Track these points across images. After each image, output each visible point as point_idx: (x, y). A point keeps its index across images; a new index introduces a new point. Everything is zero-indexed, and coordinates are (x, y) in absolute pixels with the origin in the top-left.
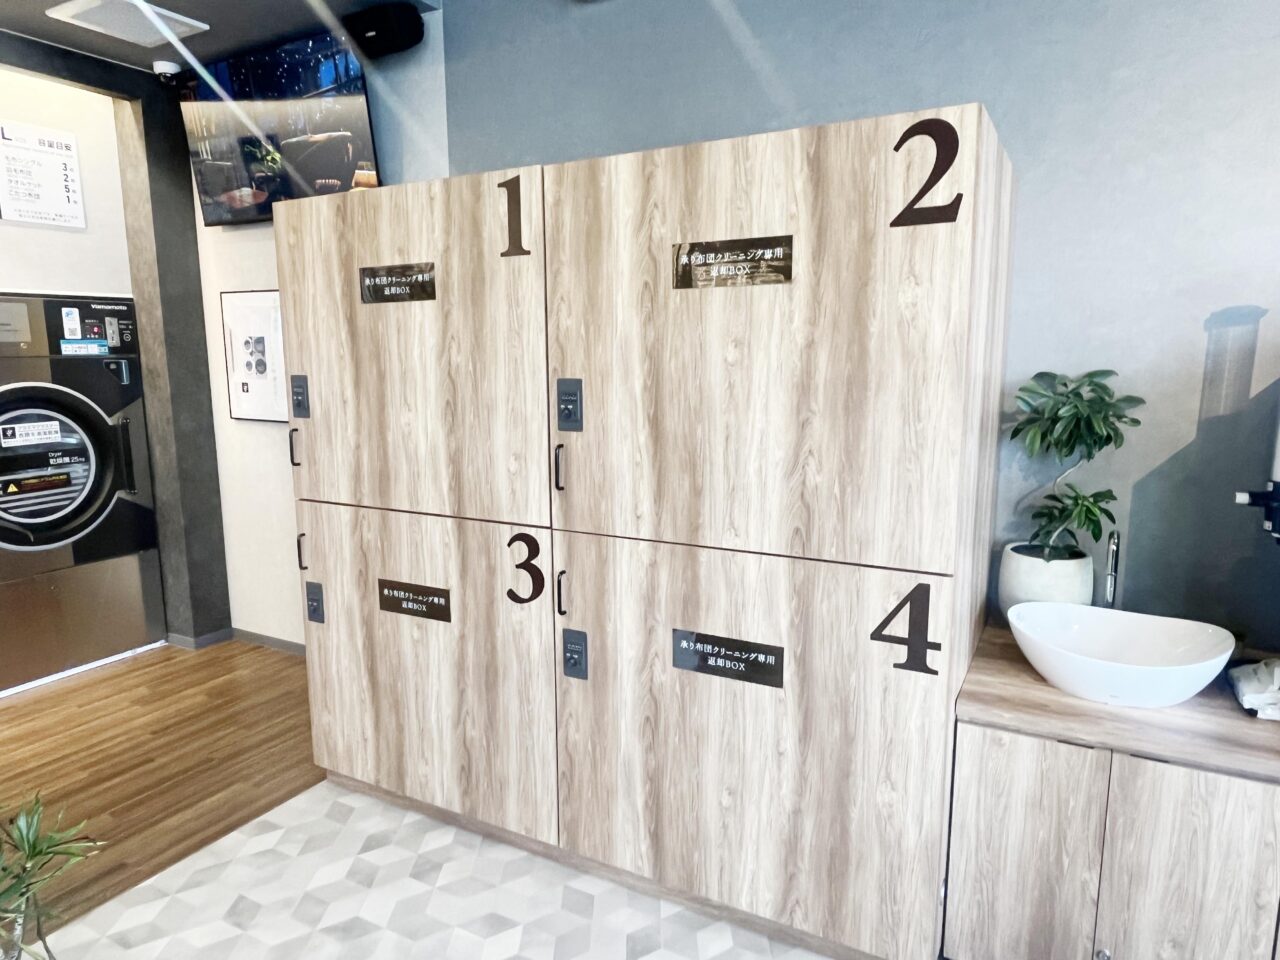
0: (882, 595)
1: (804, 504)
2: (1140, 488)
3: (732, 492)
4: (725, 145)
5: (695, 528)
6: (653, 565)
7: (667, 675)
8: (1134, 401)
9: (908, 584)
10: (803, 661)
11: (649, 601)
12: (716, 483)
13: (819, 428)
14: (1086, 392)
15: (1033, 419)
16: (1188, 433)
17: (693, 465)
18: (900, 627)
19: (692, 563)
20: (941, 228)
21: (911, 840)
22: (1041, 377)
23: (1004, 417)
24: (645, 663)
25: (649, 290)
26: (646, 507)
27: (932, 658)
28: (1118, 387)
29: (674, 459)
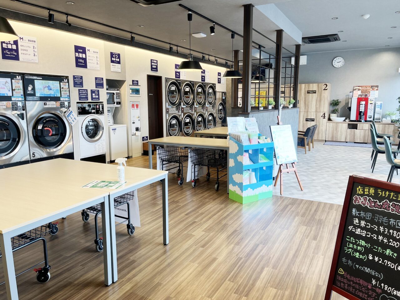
0: (322, 114)
1: (316, 108)
2: (341, 109)
3: (311, 108)
4: (311, 84)
5: (308, 110)
6: (304, 114)
7: (305, 122)
8: (340, 102)
9: (324, 113)
10: (316, 119)
11: (304, 116)
12: (310, 107)
13: (318, 103)
14: (337, 101)
15: (332, 103)
16: (344, 104)
17: (308, 106)
18: (323, 116)
19: (308, 113)
20: (326, 90)
21: (324, 130)
22: (333, 100)
23: (330, 103)
24: (303, 121)
25: (305, 94)
26: (304, 109)
27: (325, 118)
28: (339, 101)
29: (306, 106)
